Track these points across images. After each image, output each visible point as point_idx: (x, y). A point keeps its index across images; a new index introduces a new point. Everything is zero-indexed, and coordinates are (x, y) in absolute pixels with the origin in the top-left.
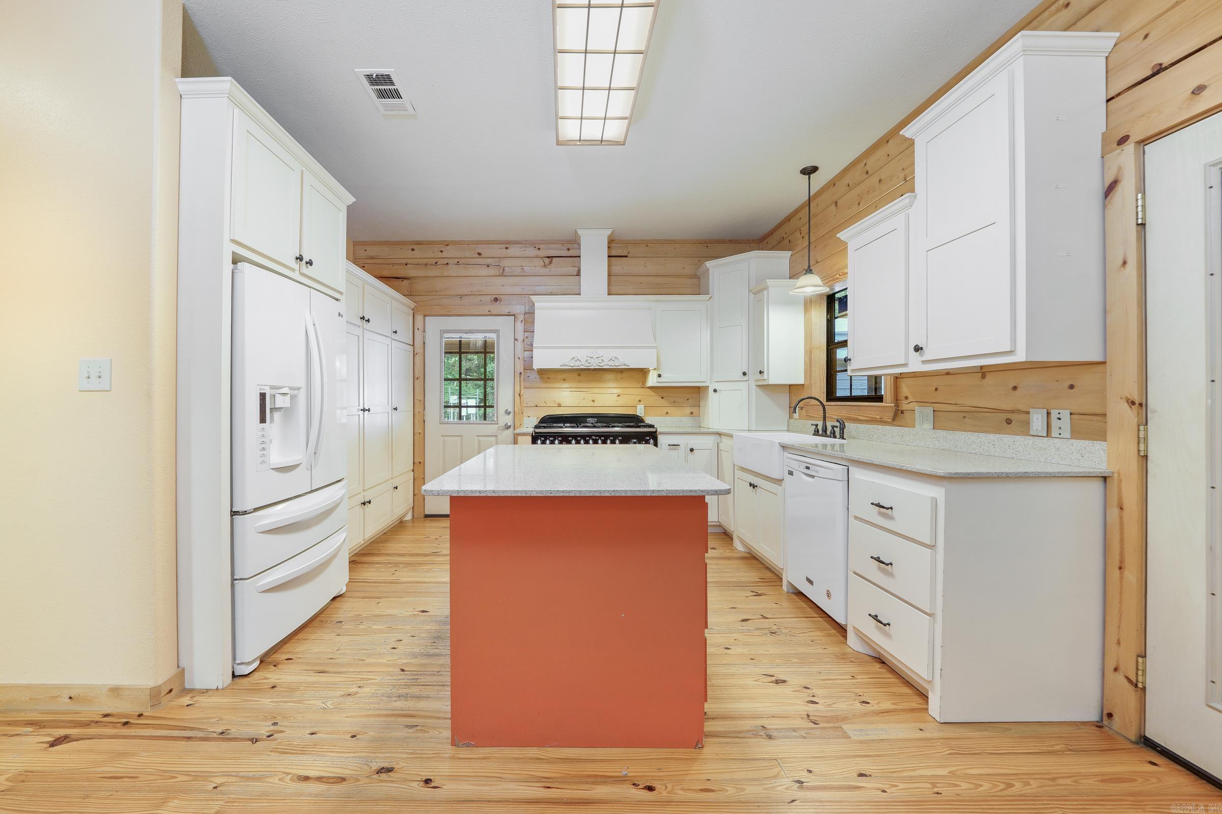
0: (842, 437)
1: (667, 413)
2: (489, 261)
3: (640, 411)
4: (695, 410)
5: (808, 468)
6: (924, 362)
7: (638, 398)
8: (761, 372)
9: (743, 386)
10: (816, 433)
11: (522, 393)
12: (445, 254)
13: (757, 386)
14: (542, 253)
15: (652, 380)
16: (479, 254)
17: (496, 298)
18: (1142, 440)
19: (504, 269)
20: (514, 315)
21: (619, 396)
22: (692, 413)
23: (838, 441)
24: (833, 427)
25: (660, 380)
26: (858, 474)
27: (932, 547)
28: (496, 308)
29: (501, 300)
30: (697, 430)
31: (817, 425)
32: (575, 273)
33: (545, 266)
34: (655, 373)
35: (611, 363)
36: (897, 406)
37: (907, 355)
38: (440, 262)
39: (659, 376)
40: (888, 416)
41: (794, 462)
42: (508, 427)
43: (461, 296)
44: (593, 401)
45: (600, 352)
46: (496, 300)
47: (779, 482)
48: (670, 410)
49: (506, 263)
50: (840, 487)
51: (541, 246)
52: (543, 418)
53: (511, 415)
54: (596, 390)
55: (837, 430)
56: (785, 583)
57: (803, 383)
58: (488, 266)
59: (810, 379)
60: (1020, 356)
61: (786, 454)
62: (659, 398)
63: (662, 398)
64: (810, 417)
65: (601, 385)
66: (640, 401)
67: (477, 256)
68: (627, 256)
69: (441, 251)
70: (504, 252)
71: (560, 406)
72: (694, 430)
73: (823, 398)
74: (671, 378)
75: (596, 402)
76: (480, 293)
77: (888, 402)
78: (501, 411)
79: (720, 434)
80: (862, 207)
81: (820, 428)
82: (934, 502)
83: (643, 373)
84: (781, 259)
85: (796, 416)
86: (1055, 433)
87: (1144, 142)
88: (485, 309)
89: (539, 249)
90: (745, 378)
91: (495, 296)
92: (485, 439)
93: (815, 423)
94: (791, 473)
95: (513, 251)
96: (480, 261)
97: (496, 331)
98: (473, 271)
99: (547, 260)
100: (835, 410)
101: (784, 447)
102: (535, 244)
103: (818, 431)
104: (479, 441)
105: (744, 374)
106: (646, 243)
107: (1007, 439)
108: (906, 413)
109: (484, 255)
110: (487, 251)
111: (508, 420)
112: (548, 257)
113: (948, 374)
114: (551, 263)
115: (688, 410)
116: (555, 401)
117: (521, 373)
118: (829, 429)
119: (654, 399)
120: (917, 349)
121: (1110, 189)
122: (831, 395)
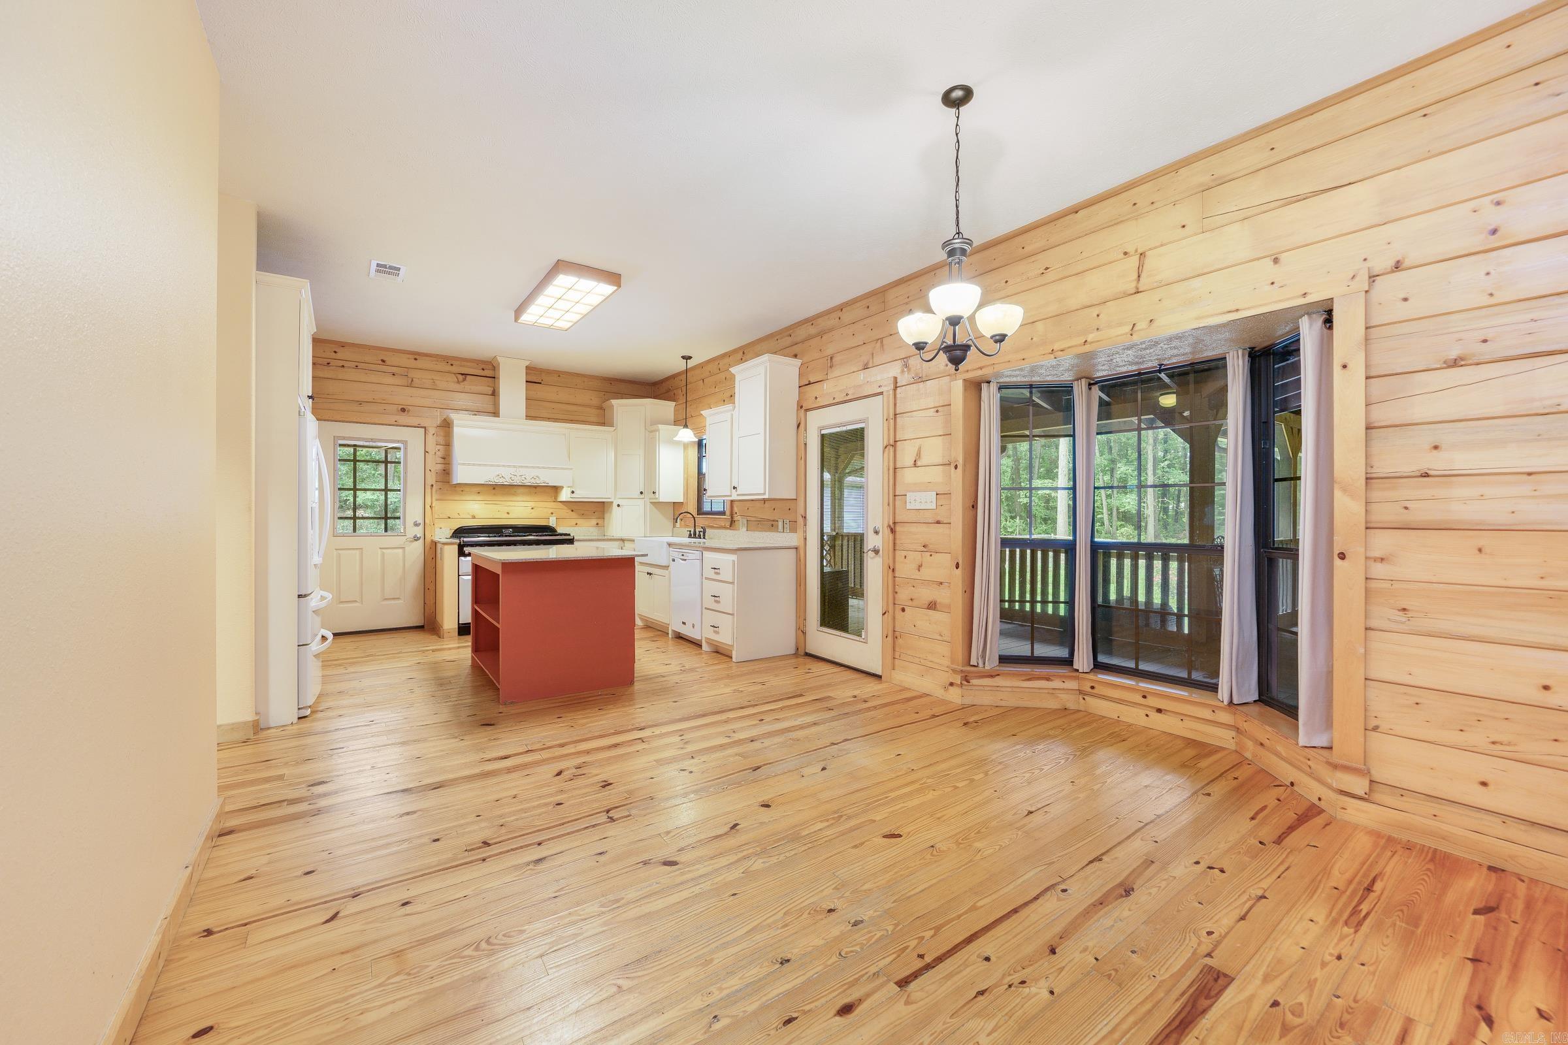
0: (704, 538)
1: (576, 524)
2: (394, 370)
3: (552, 522)
4: (600, 521)
5: (683, 555)
6: (738, 495)
7: (551, 511)
8: (654, 493)
9: (641, 502)
10: (690, 536)
11: (433, 505)
12: (339, 356)
13: (651, 503)
14: (455, 369)
15: (565, 496)
16: (383, 361)
17: (404, 409)
18: (805, 532)
19: (412, 380)
20: (425, 428)
21: (532, 508)
22: (597, 524)
23: (702, 540)
24: (700, 532)
25: (573, 495)
26: (707, 554)
27: (733, 583)
28: (403, 419)
29: (408, 411)
30: (603, 538)
31: (690, 531)
32: (490, 392)
33: (458, 382)
34: (569, 490)
35: (533, 481)
36: (732, 518)
37: (731, 492)
38: (333, 363)
39: (573, 492)
40: (728, 524)
41: (675, 553)
42: (416, 539)
43: (360, 403)
44: (508, 513)
45: (522, 471)
46: (403, 410)
47: (666, 567)
48: (580, 521)
49: (412, 374)
50: (698, 563)
51: (453, 362)
52: (457, 529)
53: (421, 526)
54: (510, 503)
55: (702, 534)
56: (670, 632)
57: (682, 501)
58: (394, 374)
59: (687, 499)
60: (766, 497)
61: (671, 549)
62: (569, 511)
63: (572, 511)
64: (687, 526)
65: (515, 498)
66: (552, 513)
67: (380, 362)
68: (540, 383)
69: (335, 352)
70: (412, 363)
71: (474, 517)
72: (600, 538)
73: (695, 513)
74: (582, 494)
75: (510, 514)
76: (384, 402)
77: (728, 516)
78: (410, 522)
79: (623, 540)
80: (717, 390)
81: (692, 533)
82: (734, 561)
83: (556, 489)
84: (667, 408)
85: (678, 525)
86: (785, 531)
87: (807, 410)
88: (392, 419)
89: (452, 365)
90: (642, 496)
91: (403, 407)
92: (389, 551)
93: (689, 529)
94: (674, 560)
95: (421, 363)
96: (384, 368)
97: (405, 443)
98: (373, 378)
99: (461, 377)
100: (702, 521)
101: (670, 545)
102: (448, 360)
103: (691, 535)
104: (383, 554)
105: (641, 493)
106: (559, 374)
107: (772, 534)
108: (736, 523)
109: (388, 363)
110: (391, 359)
111: (418, 531)
112: (462, 374)
113: (752, 500)
114: (464, 380)
115: (594, 522)
116: (469, 514)
117: (432, 485)
118: (697, 533)
119: (566, 512)
120: (734, 488)
121: (798, 426)
122: (700, 511)
